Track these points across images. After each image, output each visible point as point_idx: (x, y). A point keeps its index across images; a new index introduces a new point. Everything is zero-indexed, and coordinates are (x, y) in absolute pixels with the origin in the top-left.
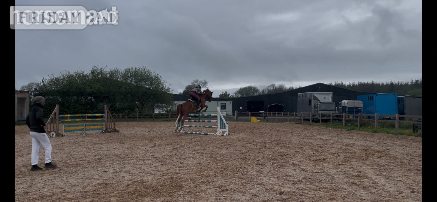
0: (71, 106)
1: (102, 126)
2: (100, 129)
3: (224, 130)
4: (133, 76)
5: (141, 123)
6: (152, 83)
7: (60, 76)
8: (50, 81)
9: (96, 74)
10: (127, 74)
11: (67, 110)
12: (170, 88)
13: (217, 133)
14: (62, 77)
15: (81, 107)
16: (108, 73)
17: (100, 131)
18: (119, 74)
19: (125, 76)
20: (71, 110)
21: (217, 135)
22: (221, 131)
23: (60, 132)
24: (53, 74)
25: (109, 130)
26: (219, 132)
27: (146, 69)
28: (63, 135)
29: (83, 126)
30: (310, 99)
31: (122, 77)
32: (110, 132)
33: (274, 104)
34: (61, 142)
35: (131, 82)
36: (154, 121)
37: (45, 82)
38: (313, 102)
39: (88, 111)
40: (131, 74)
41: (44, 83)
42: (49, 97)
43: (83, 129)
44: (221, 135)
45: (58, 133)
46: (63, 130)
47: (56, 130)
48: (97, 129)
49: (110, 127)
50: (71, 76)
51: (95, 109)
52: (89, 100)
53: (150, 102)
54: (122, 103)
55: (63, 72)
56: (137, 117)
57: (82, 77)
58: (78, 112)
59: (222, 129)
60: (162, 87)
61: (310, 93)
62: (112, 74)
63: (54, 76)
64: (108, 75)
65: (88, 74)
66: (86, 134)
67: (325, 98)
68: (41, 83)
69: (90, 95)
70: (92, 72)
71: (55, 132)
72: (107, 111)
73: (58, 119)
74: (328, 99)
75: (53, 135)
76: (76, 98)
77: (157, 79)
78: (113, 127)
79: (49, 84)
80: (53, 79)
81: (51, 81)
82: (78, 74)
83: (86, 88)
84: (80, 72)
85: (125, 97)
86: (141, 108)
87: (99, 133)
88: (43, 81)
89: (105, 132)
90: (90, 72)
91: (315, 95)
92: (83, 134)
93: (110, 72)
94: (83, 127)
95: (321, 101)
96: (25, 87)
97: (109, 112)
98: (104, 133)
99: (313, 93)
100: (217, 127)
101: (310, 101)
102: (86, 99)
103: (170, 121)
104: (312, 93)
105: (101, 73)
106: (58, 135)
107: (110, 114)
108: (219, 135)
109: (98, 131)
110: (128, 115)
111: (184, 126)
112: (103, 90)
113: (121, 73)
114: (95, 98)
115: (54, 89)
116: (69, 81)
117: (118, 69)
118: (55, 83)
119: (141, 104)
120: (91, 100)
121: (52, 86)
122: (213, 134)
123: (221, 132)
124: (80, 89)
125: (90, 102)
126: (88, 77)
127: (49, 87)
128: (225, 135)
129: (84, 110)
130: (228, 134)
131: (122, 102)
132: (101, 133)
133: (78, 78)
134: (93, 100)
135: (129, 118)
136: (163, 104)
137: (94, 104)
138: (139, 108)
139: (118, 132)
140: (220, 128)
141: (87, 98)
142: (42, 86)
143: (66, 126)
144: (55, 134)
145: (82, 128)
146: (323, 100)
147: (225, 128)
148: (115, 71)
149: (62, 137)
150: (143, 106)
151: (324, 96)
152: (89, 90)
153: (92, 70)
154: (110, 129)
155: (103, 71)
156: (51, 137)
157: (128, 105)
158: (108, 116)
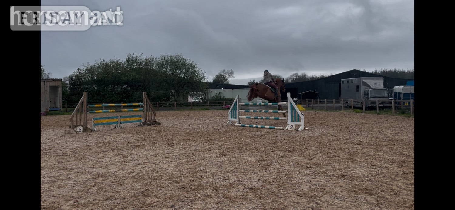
0: (106, 95)
1: (141, 117)
2: (138, 121)
3: (297, 123)
4: (168, 64)
5: (180, 112)
6: (187, 71)
7: (95, 65)
8: (85, 70)
9: (132, 62)
10: (163, 63)
11: (103, 99)
12: (205, 76)
13: (288, 127)
14: (97, 65)
15: (117, 96)
16: (143, 61)
17: (138, 123)
18: (155, 62)
19: (160, 64)
20: (106, 99)
21: (287, 129)
22: (294, 124)
23: (89, 126)
24: (88, 63)
25: (148, 122)
26: (290, 126)
27: (181, 57)
28: (93, 130)
29: (117, 117)
30: (358, 85)
31: (158, 65)
32: (149, 125)
33: (308, 91)
34: (87, 142)
35: (167, 70)
36: (192, 109)
37: (81, 70)
38: (363, 89)
39: (123, 99)
40: (166, 62)
41: (80, 72)
42: (85, 86)
43: (117, 122)
44: (294, 130)
45: (86, 127)
46: (93, 123)
47: (84, 123)
48: (135, 122)
49: (150, 119)
50: (107, 64)
51: (131, 98)
52: (125, 88)
53: (186, 90)
54: (158, 92)
55: (98, 60)
56: (174, 106)
57: (117, 65)
58: (114, 101)
59: (295, 121)
60: (198, 75)
61: (359, 79)
62: (147, 62)
63: (89, 64)
64: (143, 63)
65: (124, 63)
66: (121, 128)
67: (376, 84)
68: (77, 72)
69: (126, 83)
70: (127, 60)
71: (82, 126)
72: (145, 99)
73: (86, 109)
74: (380, 85)
75: (80, 130)
76: (112, 86)
77: (193, 67)
78: (153, 119)
79: (85, 73)
80: (89, 68)
81: (87, 70)
82: (114, 62)
83: (122, 76)
84: (115, 60)
85: (161, 85)
86: (177, 96)
87: (137, 126)
88: (78, 70)
89: (144, 125)
90: (125, 60)
91: (364, 81)
92: (118, 128)
93: (145, 60)
94: (118, 120)
95: (372, 88)
96: (67, 78)
97: (148, 101)
98: (142, 126)
99: (363, 79)
100: (287, 119)
101: (358, 87)
102: (122, 88)
103: (209, 110)
104: (361, 79)
105: (136, 61)
106: (86, 130)
107: (150, 103)
108: (290, 129)
109: (134, 123)
110: (164, 104)
111: (240, 117)
112: (139, 78)
113: (157, 61)
114: (130, 87)
115: (89, 78)
116: (104, 70)
117: (153, 57)
118: (90, 72)
119: (176, 92)
120: (126, 89)
121: (88, 75)
122: (282, 128)
123: (294, 126)
124: (116, 77)
125: (126, 90)
126: (123, 65)
127: (84, 75)
128: (300, 129)
129: (120, 99)
130: (303, 129)
131: (158, 90)
132: (139, 125)
133: (113, 66)
134: (129, 88)
135: (164, 106)
136: (199, 93)
137: (130, 93)
138: (174, 97)
139: (159, 124)
140: (292, 121)
141: (123, 86)
142: (77, 75)
143: (97, 119)
144: (82, 128)
145: (115, 120)
146: (374, 86)
147: (299, 121)
148: (150, 59)
149: (91, 133)
150: (179, 94)
151: (375, 82)
152: (124, 78)
153: (127, 58)
154: (149, 120)
155: (138, 59)
156: (76, 133)
157: (164, 94)
158: (147, 105)
